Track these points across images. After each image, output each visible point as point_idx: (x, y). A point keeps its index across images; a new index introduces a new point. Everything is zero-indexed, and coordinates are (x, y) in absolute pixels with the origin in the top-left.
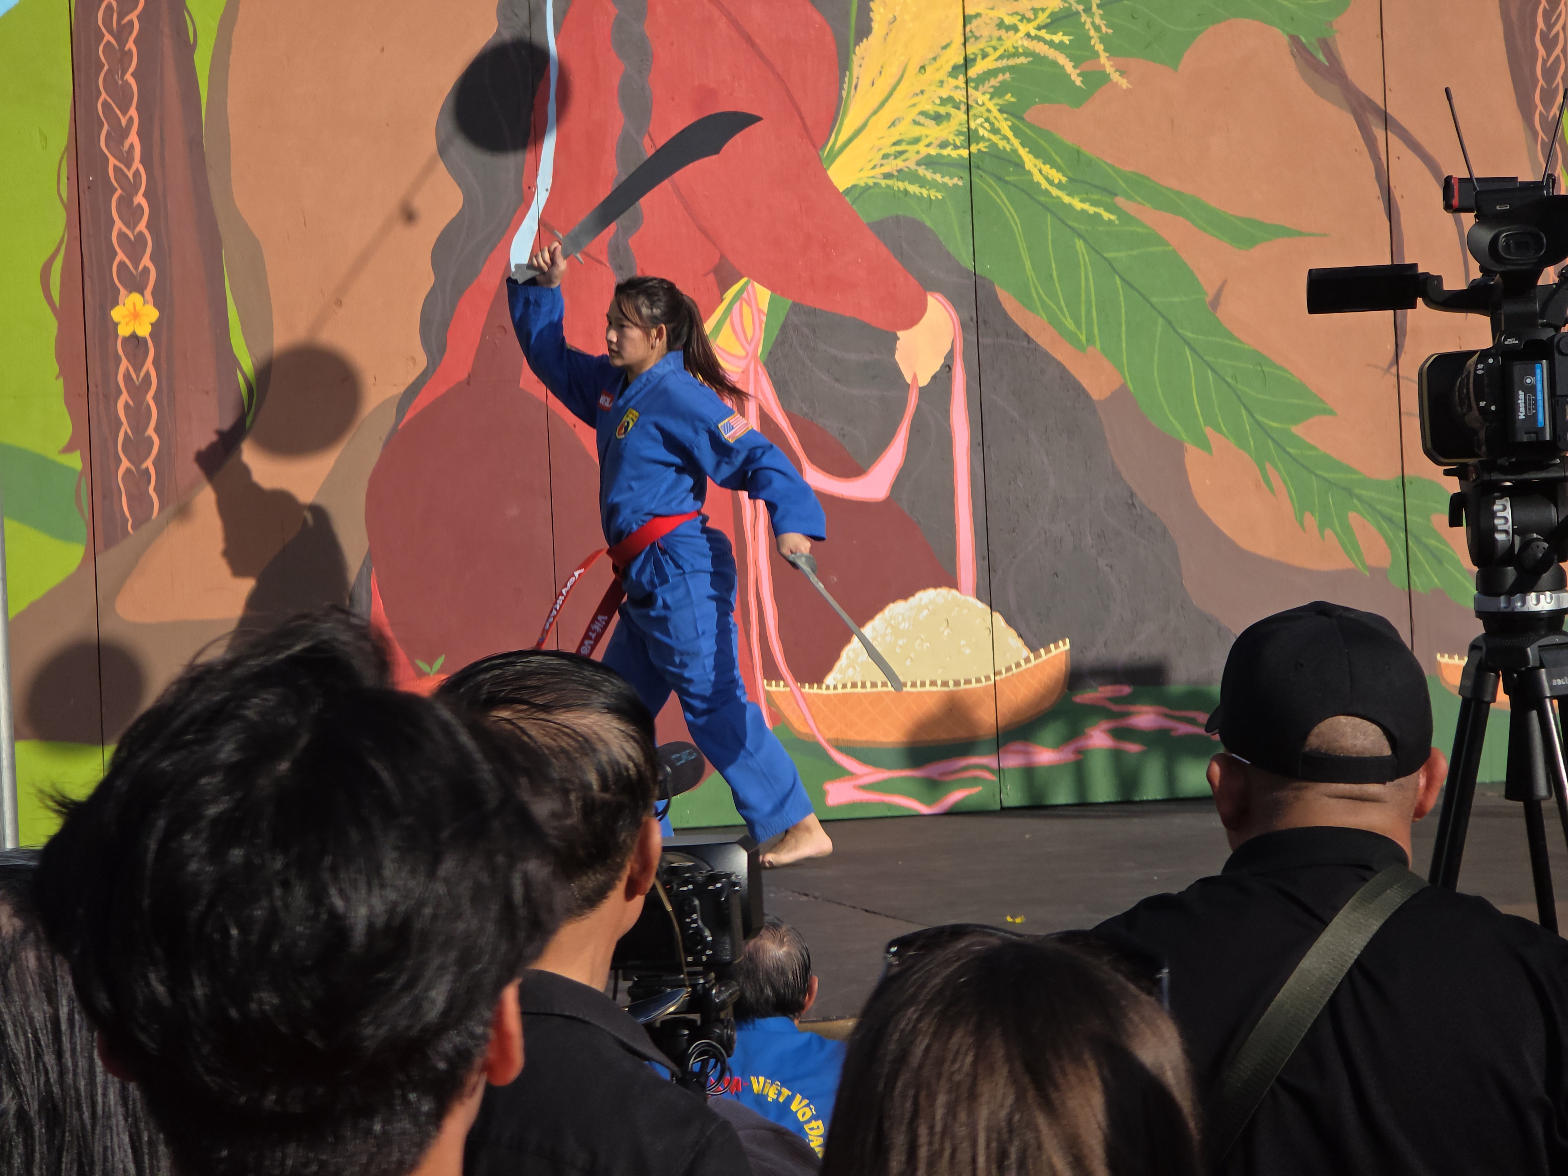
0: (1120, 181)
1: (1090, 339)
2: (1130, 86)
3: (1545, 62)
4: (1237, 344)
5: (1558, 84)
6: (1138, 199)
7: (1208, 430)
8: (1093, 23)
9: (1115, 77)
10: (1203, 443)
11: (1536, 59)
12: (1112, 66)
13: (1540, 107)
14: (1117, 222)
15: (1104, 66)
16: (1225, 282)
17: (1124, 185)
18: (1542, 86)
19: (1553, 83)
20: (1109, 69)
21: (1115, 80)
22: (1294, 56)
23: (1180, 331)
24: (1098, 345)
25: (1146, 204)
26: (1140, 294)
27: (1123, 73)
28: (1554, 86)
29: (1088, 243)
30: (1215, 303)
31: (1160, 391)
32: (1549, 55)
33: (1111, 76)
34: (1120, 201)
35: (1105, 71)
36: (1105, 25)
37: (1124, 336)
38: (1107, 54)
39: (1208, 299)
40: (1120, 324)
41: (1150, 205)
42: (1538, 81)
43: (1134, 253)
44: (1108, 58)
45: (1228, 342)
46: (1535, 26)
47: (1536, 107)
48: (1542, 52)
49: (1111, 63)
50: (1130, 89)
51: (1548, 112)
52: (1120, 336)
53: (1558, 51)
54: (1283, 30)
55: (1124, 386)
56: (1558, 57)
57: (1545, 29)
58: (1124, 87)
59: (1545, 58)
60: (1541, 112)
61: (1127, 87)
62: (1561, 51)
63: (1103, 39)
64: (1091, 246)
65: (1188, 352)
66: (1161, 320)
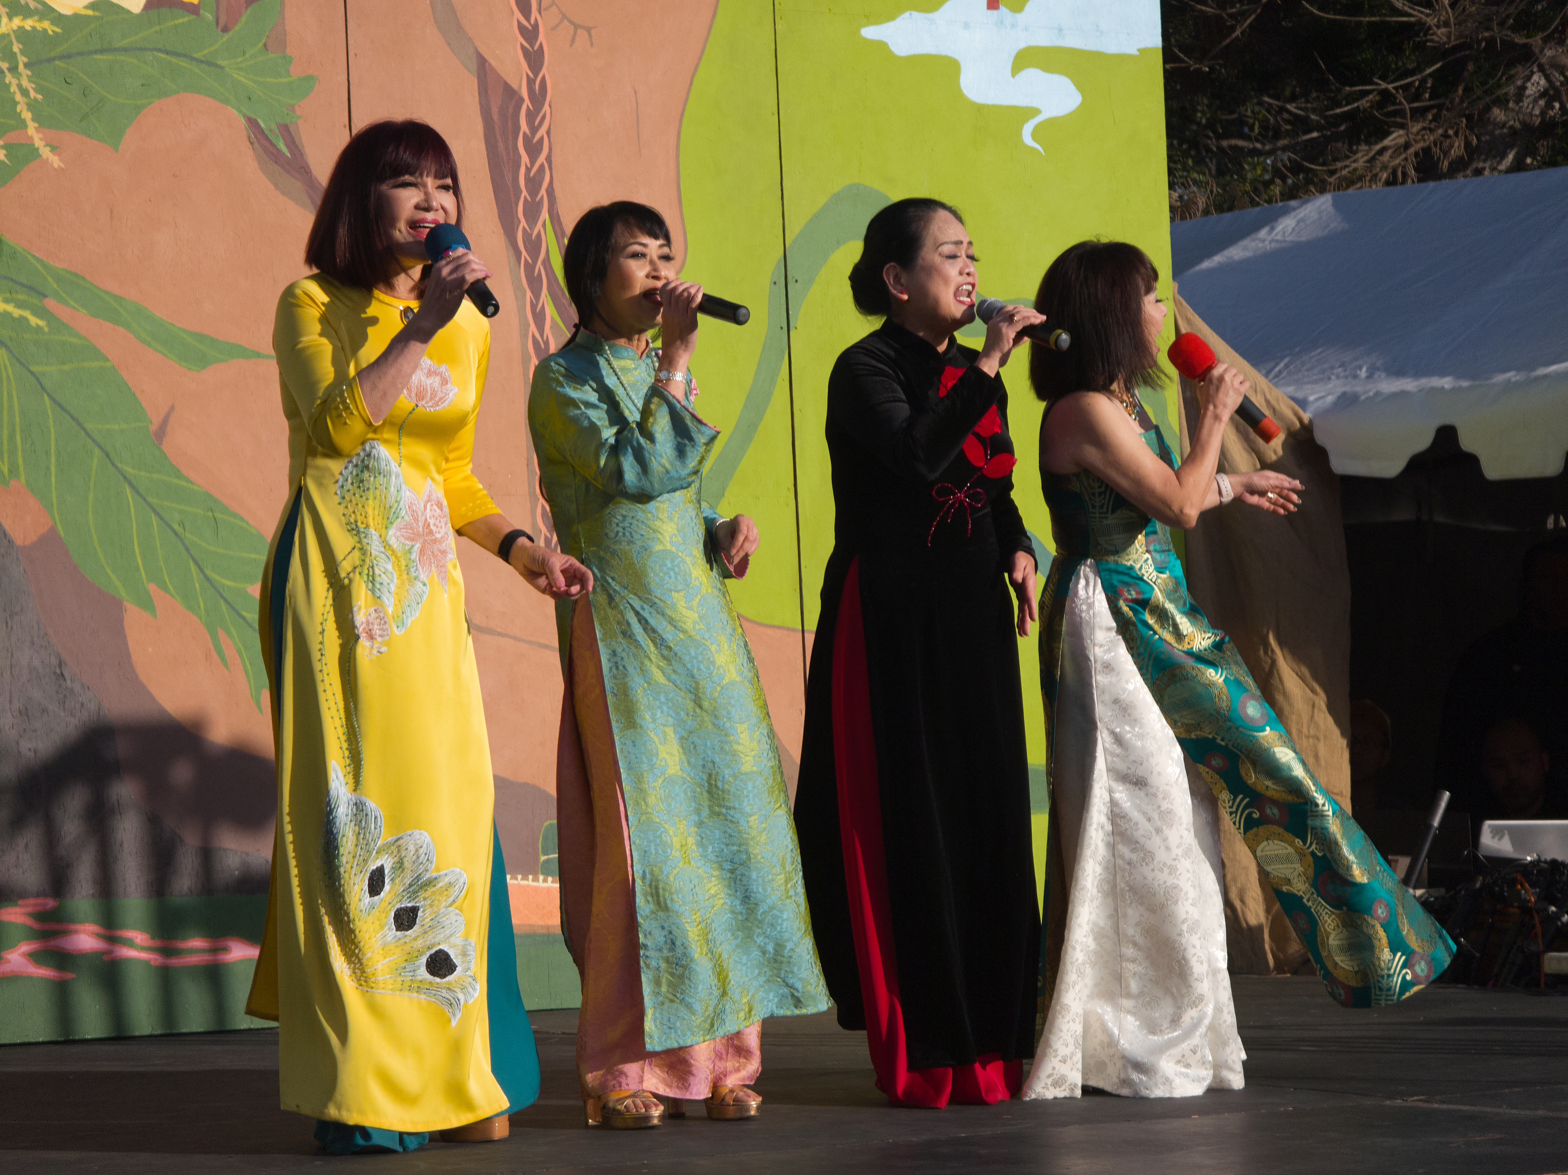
0: (50, 279)
1: (13, 470)
2: (62, 165)
3: (528, 170)
4: (184, 484)
5: (542, 198)
6: (72, 303)
7: (152, 587)
8: (20, 86)
9: (45, 152)
10: (146, 603)
11: (519, 166)
12: (41, 139)
13: (523, 223)
14: (46, 329)
15: (31, 138)
16: (172, 408)
17: (55, 286)
18: (525, 197)
19: (537, 195)
20: (38, 143)
21: (44, 157)
22: (252, 143)
23: (119, 465)
24: (23, 480)
25: (80, 308)
26: (73, 418)
27: (54, 149)
28: (538, 199)
29: (11, 352)
30: (160, 434)
31: (95, 538)
32: (533, 163)
33: (41, 152)
34: (51, 303)
35: (33, 145)
36: (35, 90)
37: (53, 469)
38: (36, 125)
39: (154, 427)
40: (47, 453)
41: (84, 311)
42: (521, 192)
43: (66, 368)
44: (37, 130)
45: (176, 481)
46: (517, 128)
47: (520, 222)
48: (525, 159)
49: (41, 135)
50: (62, 169)
51: (532, 229)
52: (48, 468)
53: (542, 159)
54: (241, 112)
55: (53, 530)
56: (542, 166)
57: (528, 132)
58: (56, 166)
59: (529, 166)
60: (524, 229)
61: (59, 166)
62: (546, 159)
63: (32, 106)
64: (14, 356)
65: (128, 491)
66: (97, 450)
